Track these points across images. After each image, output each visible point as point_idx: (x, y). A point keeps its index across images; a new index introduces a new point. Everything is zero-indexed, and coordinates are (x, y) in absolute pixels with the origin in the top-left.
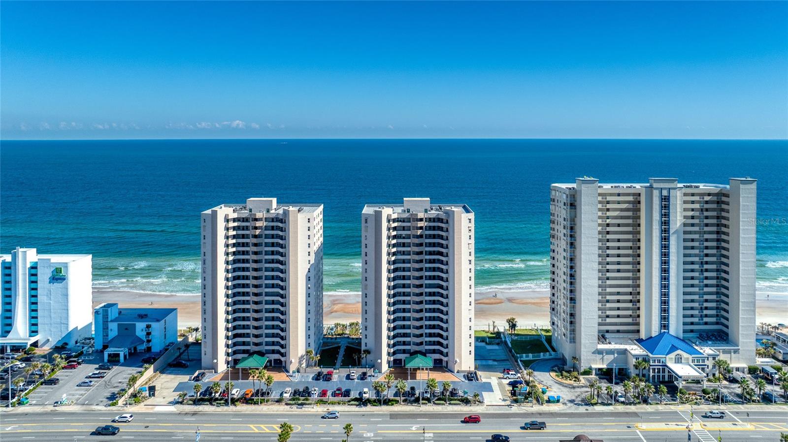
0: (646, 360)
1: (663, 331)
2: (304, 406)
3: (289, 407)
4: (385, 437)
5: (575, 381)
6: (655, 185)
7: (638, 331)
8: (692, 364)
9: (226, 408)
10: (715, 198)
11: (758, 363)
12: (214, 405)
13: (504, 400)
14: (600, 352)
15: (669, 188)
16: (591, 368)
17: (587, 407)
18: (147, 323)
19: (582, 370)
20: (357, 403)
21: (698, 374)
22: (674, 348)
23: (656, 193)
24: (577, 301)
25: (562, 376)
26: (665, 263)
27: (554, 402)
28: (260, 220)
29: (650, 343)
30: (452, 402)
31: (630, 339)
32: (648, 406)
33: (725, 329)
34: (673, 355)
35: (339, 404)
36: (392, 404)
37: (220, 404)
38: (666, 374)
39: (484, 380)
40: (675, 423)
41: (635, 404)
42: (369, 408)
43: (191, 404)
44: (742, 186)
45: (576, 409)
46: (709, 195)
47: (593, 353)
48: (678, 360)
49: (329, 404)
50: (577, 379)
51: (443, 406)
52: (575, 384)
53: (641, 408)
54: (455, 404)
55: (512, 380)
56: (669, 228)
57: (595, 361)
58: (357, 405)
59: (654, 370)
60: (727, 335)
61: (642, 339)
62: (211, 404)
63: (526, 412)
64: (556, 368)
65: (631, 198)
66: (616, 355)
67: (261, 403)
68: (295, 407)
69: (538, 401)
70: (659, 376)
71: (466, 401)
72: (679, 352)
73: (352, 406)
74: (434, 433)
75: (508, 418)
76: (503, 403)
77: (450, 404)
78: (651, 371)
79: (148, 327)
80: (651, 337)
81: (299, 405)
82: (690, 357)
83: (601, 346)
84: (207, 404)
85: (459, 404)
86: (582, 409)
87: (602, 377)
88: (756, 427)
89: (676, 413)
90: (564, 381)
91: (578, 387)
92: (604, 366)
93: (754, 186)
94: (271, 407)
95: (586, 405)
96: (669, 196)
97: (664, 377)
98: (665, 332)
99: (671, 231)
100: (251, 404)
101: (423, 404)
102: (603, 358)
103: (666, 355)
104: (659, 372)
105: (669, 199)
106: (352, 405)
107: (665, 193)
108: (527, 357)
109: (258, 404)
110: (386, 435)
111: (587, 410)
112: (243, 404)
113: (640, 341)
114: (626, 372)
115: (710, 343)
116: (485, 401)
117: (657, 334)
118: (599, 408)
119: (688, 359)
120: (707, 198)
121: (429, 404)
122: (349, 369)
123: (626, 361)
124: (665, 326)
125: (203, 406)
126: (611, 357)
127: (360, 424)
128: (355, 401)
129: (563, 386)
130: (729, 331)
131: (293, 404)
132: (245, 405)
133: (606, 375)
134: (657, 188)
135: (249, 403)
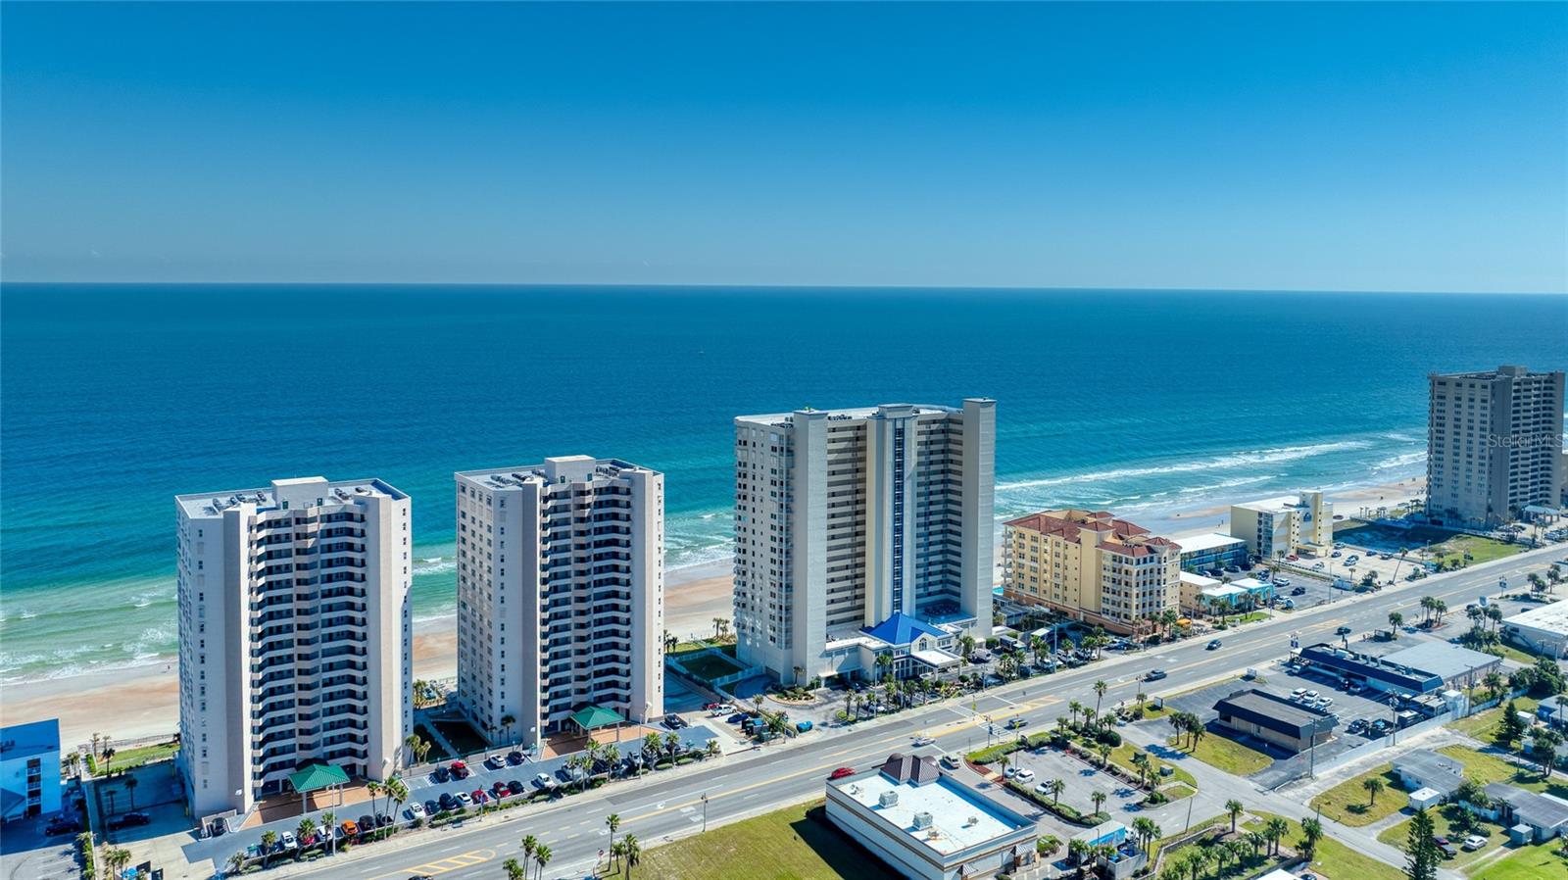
0: (888, 652)
1: (895, 611)
2: (463, 822)
3: (438, 829)
4: (631, 827)
5: (806, 699)
6: (889, 415)
7: (862, 617)
8: (938, 648)
9: (328, 859)
10: (942, 427)
11: (994, 634)
12: (304, 860)
13: (743, 743)
14: (828, 654)
15: (904, 418)
16: (818, 678)
17: (848, 727)
18: (30, 758)
19: (808, 684)
20: (547, 797)
21: (952, 659)
22: (916, 633)
23: (889, 426)
24: (794, 589)
25: (786, 696)
26: (898, 519)
27: (806, 731)
28: (313, 520)
29: (885, 630)
30: (680, 761)
31: (853, 630)
32: (913, 710)
33: (955, 598)
34: (917, 642)
35: (517, 805)
36: (600, 785)
37: (314, 855)
38: (911, 667)
39: (693, 725)
40: (955, 722)
41: (898, 711)
42: (567, 800)
43: (258, 871)
44: (982, 410)
45: (837, 733)
46: (934, 422)
47: (821, 656)
48: (923, 646)
49: (501, 809)
50: (809, 698)
51: (671, 770)
52: (810, 703)
53: (908, 714)
54: (686, 763)
55: (731, 715)
56: (903, 473)
57: (823, 667)
58: (547, 800)
59: (897, 664)
60: (958, 605)
61: (870, 627)
62: (298, 860)
63: (780, 751)
64: (769, 688)
65: (850, 434)
66: (847, 654)
67: (388, 836)
68: (449, 827)
69: (788, 734)
70: (902, 671)
71: (698, 756)
72: (924, 635)
73: (540, 804)
74: (694, 805)
75: (767, 763)
76: (744, 747)
77: (678, 764)
78: (895, 666)
79: (34, 764)
80: (882, 623)
81: (453, 822)
82: (935, 639)
83: (830, 646)
84: (290, 863)
85: (691, 762)
86: (844, 731)
87: (834, 687)
88: (1033, 706)
89: (945, 711)
90: (794, 703)
91: (816, 706)
92: (834, 673)
93: (992, 409)
94: (407, 838)
95: (845, 724)
96: (903, 429)
97: (908, 670)
98: (898, 613)
99: (906, 477)
100: (371, 841)
101: (643, 773)
102: (832, 662)
103: (911, 641)
104: (902, 666)
105: (903, 433)
106: (539, 801)
107: (899, 425)
108: (722, 680)
109: (383, 839)
110: (633, 825)
111: (850, 730)
112: (355, 846)
113: (868, 630)
114: (859, 675)
115: (943, 618)
116: (722, 749)
117: (889, 616)
118: (862, 726)
119: (933, 642)
120: (934, 427)
121: (650, 772)
122: (483, 754)
123: (859, 661)
124: (898, 605)
125: (283, 867)
126: (841, 658)
127: (580, 822)
128: (541, 794)
129: (798, 709)
130: (962, 600)
131: (445, 824)
132: (358, 846)
133: (839, 683)
134: (890, 419)
135: (366, 842)
